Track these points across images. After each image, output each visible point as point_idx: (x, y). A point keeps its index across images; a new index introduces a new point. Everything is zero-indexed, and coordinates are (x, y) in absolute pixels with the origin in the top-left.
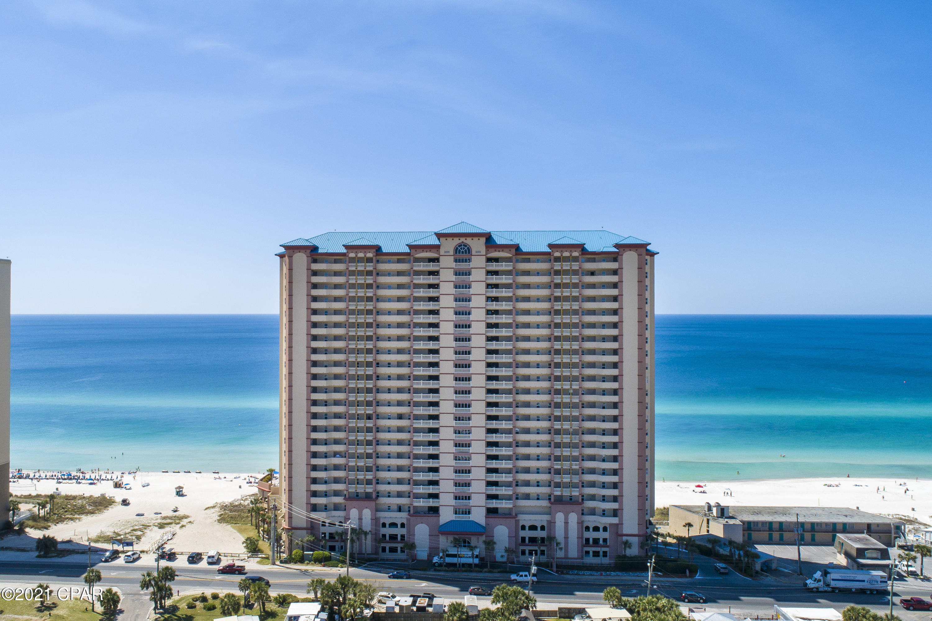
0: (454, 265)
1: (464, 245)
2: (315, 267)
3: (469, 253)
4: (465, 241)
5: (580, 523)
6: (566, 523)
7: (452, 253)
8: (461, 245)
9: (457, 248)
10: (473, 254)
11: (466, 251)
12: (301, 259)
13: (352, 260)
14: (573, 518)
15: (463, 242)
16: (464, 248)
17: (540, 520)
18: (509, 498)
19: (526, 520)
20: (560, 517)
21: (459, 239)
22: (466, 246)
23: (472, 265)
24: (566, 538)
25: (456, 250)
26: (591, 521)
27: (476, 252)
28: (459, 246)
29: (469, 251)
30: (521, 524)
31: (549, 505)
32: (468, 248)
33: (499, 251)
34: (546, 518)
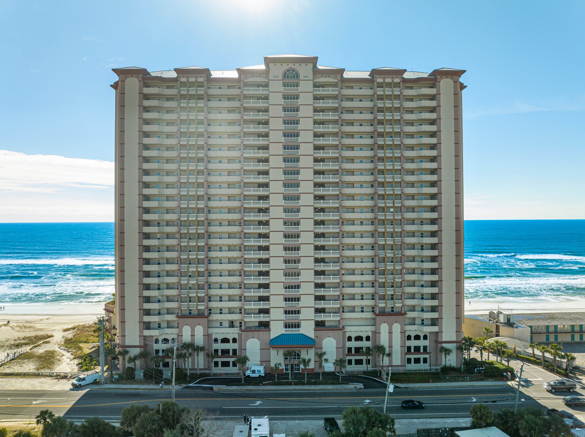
0: (282, 89)
1: (292, 70)
2: (146, 90)
3: (297, 78)
4: (293, 67)
5: (403, 332)
6: (390, 333)
7: (281, 77)
8: (290, 71)
9: (286, 73)
10: (300, 79)
11: (294, 76)
12: (133, 83)
13: (183, 84)
14: (397, 328)
15: (291, 67)
16: (292, 73)
17: (366, 331)
18: (336, 312)
19: (352, 331)
20: (384, 328)
21: (288, 65)
22: (294, 71)
23: (300, 89)
24: (391, 347)
25: (285, 76)
26: (412, 330)
27: (304, 77)
28: (288, 71)
29: (297, 76)
30: (348, 335)
31: (374, 316)
32: (296, 73)
33: (326, 77)
34: (370, 329)
